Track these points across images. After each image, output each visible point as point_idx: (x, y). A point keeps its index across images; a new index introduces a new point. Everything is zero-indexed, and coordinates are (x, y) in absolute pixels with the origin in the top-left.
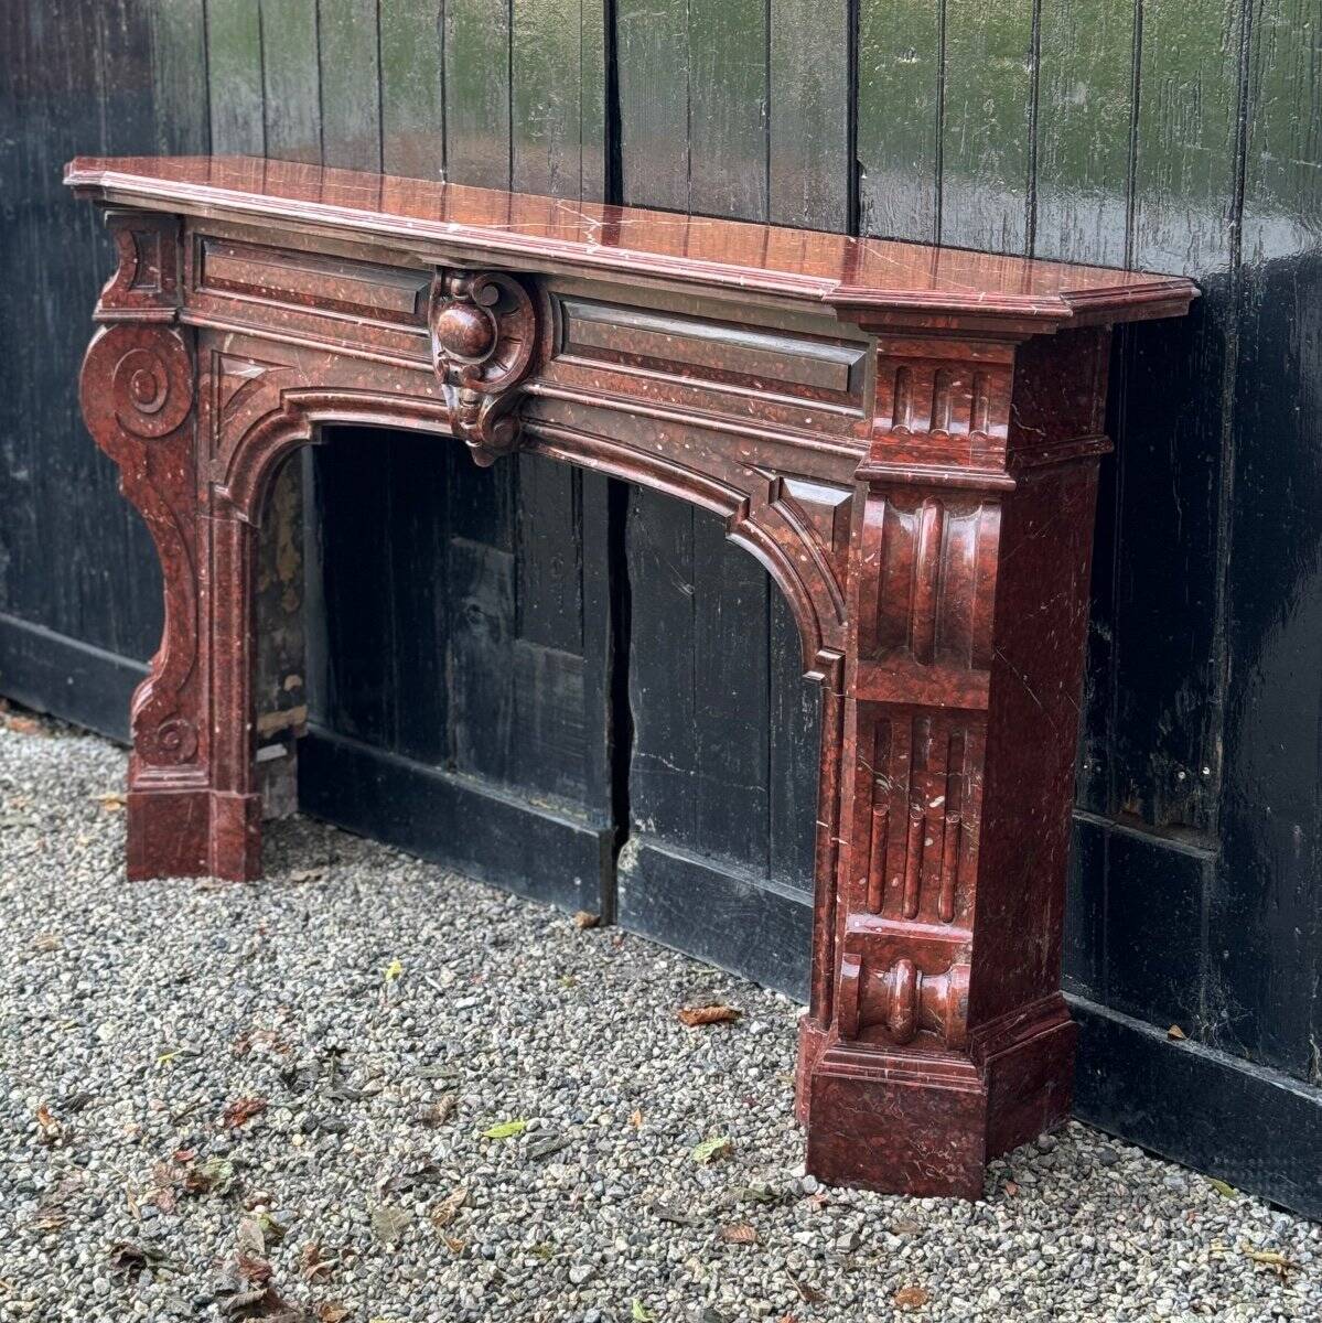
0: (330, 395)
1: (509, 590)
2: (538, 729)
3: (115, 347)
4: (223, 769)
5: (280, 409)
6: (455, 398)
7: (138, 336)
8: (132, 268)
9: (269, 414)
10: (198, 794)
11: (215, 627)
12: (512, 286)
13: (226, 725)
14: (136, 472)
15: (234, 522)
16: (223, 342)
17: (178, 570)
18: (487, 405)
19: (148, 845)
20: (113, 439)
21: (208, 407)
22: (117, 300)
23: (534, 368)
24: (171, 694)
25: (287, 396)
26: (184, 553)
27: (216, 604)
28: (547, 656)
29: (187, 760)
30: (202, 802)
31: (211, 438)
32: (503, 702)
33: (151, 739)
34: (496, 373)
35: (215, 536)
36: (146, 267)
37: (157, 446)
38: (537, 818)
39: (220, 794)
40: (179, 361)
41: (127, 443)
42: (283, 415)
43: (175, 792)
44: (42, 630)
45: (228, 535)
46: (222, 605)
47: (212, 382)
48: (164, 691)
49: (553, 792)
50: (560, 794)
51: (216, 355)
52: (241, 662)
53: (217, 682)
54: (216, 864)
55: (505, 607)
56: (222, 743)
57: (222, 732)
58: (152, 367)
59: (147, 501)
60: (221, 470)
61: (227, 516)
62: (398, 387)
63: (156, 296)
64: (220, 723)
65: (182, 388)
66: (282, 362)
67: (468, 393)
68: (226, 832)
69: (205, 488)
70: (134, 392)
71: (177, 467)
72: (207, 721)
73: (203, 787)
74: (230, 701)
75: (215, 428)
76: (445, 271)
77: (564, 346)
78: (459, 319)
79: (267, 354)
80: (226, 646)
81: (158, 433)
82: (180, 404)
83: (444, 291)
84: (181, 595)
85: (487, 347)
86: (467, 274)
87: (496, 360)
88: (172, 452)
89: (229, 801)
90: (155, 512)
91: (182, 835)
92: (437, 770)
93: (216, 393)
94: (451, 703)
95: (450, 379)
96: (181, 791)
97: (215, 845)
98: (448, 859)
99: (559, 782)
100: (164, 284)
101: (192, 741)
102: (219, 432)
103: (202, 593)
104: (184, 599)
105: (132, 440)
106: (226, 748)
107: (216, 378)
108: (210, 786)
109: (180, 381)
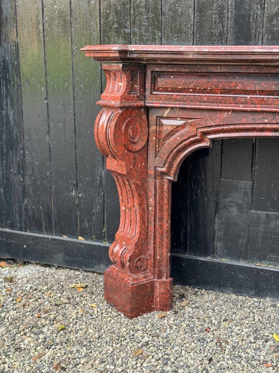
0: (225, 128)
1: (249, 194)
2: (260, 240)
3: (124, 117)
4: (160, 271)
5: (196, 135)
7: (131, 113)
8: (130, 85)
9: (189, 138)
10: (151, 282)
11: (157, 220)
13: (161, 255)
14: (131, 165)
15: (165, 180)
16: (164, 113)
17: (142, 201)
19: (137, 304)
20: (123, 153)
21: (154, 138)
22: (125, 99)
24: (140, 247)
25: (200, 130)
26: (144, 194)
27: (158, 211)
28: (267, 215)
29: (144, 270)
30: (152, 284)
31: (156, 150)
32: (242, 232)
33: (133, 265)
35: (157, 186)
36: (134, 85)
37: (136, 155)
38: (262, 270)
39: (160, 280)
40: (144, 122)
41: (128, 154)
42: (198, 137)
43: (144, 283)
44: (7, 230)
45: (162, 186)
46: (160, 212)
47: (156, 128)
48: (138, 246)
49: (265, 260)
50: (269, 260)
51: (158, 118)
52: (167, 232)
53: (158, 240)
54: (159, 306)
55: (246, 200)
56: (160, 262)
57: (160, 258)
58: (135, 124)
59: (133, 175)
60: (162, 161)
61: (162, 179)
62: (266, 120)
63: (137, 97)
64: (159, 254)
65: (145, 132)
66: (198, 117)
68: (163, 294)
69: (152, 169)
70: (129, 134)
71: (142, 162)
72: (152, 255)
73: (152, 279)
74: (162, 246)
75: (157, 146)
79: (189, 115)
80: (161, 226)
81: (137, 150)
82: (144, 138)
84: (143, 210)
88: (140, 156)
89: (164, 282)
90: (136, 180)
91: (146, 298)
92: (209, 259)
93: (158, 132)
94: (216, 235)
96: (146, 282)
97: (158, 299)
98: (216, 288)
99: (268, 256)
100: (140, 91)
101: (146, 263)
102: (159, 147)
103: (150, 208)
104: (144, 211)
105: (129, 153)
106: (161, 263)
107: (158, 127)
108: (154, 278)
109: (144, 129)
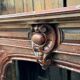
6: (37, 54)
12: (49, 27)
18: (45, 56)
23: (55, 46)
34: (46, 48)
67: (40, 53)
76: (33, 25)
77: (63, 40)
78: (37, 37)
83: (33, 31)
85: (44, 42)
86: (39, 25)
87: (46, 45)
95: (36, 50)
